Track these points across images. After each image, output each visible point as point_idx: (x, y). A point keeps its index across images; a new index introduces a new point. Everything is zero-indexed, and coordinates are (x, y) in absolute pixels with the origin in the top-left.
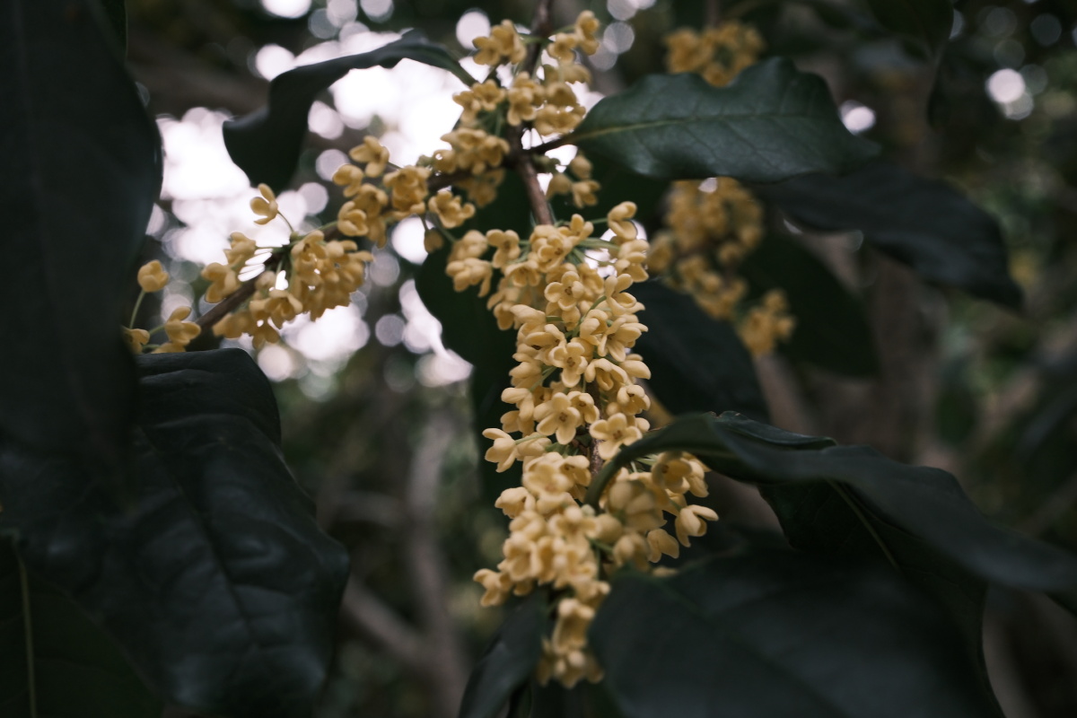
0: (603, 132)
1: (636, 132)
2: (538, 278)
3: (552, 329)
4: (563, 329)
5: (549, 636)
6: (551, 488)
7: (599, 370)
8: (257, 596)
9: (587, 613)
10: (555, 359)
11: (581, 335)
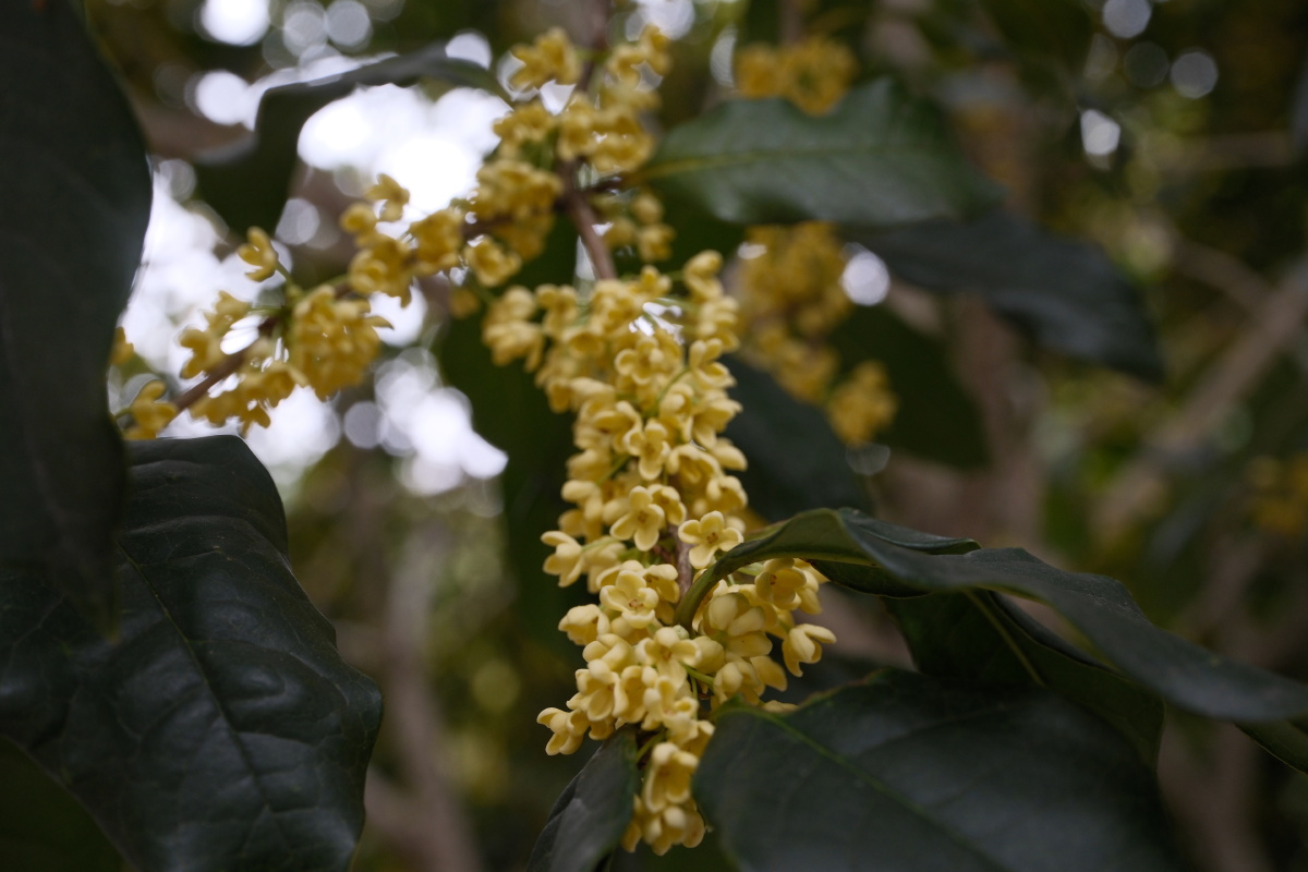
1: (719, 169)
2: (601, 348)
3: (625, 407)
4: (638, 408)
5: (639, 790)
6: (636, 605)
7: (684, 459)
8: (268, 745)
9: (689, 760)
10: (630, 443)
11: (662, 416)
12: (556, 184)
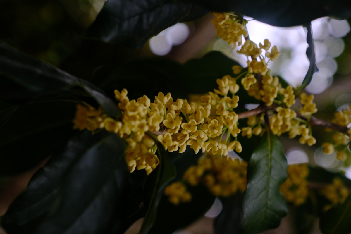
0: (269, 142)
1: (267, 155)
2: (219, 114)
3: (202, 120)
4: (201, 124)
7: (185, 136)
10: (192, 121)
11: (198, 130)
12: (269, 104)
